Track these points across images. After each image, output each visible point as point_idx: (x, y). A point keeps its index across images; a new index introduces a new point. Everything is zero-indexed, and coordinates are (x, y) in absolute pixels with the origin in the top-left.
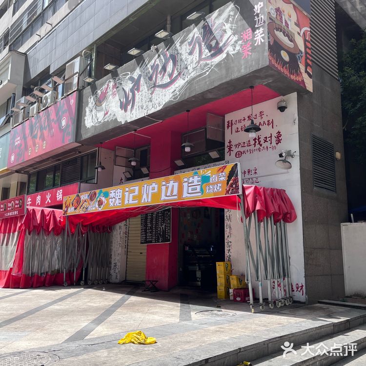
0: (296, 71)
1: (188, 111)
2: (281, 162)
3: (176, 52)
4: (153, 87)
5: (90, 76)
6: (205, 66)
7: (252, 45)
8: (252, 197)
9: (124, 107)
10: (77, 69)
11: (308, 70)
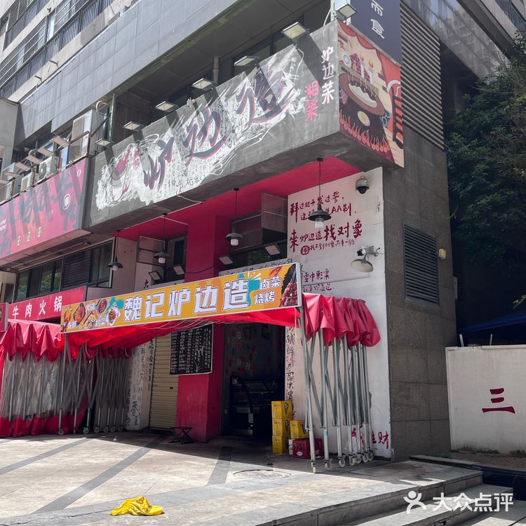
0: (380, 139)
1: (237, 189)
2: (360, 262)
3: (220, 109)
4: (190, 155)
5: (106, 138)
6: (257, 130)
7: (319, 103)
8: (316, 310)
9: (149, 181)
10: (87, 128)
11: (397, 137)
